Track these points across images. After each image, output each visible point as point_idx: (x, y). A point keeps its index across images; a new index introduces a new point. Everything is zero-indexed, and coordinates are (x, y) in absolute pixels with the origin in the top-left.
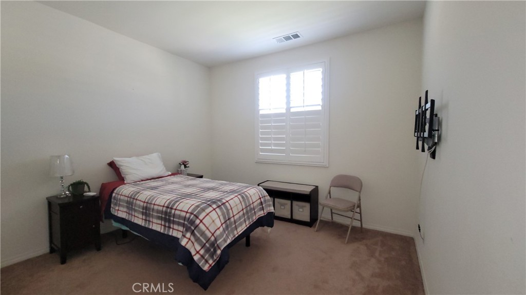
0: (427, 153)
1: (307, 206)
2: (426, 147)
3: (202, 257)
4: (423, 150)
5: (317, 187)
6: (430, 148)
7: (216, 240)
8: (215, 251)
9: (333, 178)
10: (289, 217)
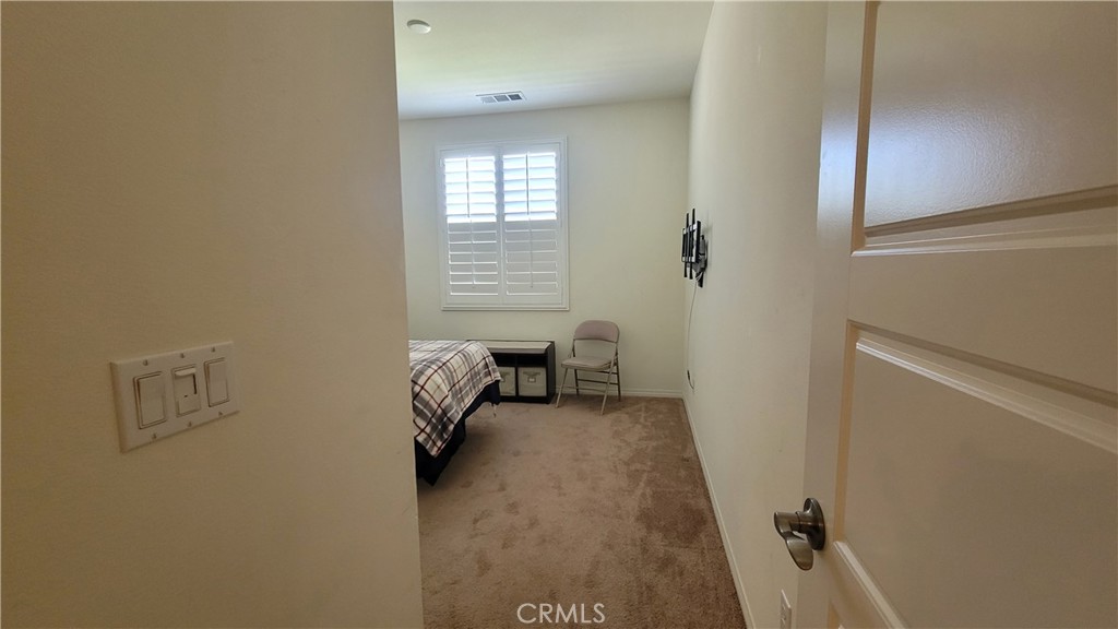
0: (695, 280)
1: (542, 372)
2: (694, 274)
3: (429, 436)
4: (691, 278)
5: (553, 342)
6: (697, 275)
7: (445, 412)
8: (445, 427)
9: (577, 326)
10: (513, 393)
